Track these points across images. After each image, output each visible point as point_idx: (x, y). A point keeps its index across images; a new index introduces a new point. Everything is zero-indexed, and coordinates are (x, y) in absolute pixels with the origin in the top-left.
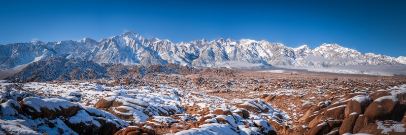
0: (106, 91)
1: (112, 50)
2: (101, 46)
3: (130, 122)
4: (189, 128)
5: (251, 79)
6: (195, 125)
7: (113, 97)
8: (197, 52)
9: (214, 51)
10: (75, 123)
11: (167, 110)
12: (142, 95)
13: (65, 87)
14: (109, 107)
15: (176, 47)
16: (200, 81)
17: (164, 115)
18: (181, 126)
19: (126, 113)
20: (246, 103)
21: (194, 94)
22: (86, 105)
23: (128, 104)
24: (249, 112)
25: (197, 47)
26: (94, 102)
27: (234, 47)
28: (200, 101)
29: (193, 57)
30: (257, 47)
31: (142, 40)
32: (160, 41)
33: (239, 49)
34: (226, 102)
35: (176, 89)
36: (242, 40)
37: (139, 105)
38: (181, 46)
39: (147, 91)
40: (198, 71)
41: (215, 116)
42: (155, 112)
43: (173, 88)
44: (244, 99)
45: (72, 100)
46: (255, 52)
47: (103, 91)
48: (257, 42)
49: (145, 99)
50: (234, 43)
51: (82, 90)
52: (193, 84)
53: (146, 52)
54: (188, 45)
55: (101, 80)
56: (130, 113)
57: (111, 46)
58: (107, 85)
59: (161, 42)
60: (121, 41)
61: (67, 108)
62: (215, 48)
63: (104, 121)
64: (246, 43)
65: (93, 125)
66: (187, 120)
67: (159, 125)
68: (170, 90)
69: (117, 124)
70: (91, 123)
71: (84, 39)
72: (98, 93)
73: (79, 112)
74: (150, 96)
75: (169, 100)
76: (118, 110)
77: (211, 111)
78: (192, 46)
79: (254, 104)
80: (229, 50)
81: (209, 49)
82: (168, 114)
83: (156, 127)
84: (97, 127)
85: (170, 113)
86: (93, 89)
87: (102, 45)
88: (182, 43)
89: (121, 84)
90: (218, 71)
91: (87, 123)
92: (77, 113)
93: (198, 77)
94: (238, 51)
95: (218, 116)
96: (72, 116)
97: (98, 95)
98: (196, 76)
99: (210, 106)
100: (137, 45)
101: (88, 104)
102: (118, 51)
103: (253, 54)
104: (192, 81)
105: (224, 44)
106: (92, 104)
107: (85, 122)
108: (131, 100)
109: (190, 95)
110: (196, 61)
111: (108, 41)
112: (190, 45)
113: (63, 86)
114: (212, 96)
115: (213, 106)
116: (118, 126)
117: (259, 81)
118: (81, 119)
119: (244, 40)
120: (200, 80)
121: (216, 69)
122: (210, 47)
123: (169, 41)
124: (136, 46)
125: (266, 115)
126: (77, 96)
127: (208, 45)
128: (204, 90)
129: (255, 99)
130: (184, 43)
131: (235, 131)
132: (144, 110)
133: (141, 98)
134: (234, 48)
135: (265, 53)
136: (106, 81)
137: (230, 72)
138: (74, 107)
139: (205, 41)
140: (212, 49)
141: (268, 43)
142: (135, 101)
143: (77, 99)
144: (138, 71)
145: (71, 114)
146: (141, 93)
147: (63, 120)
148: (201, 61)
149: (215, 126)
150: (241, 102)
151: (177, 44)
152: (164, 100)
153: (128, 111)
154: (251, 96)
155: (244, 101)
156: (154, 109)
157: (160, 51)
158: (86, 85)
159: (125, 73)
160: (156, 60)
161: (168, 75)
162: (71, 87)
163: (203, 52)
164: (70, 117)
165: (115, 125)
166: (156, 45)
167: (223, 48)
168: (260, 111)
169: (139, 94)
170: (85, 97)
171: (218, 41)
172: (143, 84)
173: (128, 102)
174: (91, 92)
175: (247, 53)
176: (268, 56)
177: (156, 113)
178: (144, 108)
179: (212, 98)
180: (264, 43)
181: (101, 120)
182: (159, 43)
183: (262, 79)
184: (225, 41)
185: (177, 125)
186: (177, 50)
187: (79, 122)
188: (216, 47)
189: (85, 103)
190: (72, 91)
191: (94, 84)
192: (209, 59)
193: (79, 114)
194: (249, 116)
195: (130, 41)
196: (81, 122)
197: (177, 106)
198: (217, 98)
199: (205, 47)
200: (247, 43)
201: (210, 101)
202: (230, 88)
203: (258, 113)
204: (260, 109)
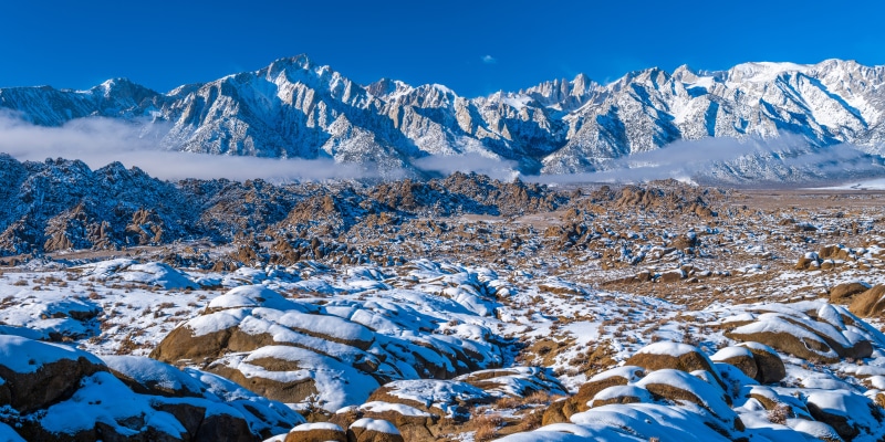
0: (205, 288)
1: (224, 128)
2: (176, 113)
3: (302, 406)
4: (537, 422)
5: (785, 223)
6: (561, 412)
7: (233, 312)
8: (558, 125)
9: (622, 116)
10: (71, 433)
11: (449, 355)
12: (349, 298)
13: (23, 284)
14: (217, 354)
15: (472, 110)
16: (574, 238)
17: (439, 373)
18: (508, 414)
19: (289, 373)
20: (766, 322)
21: (552, 289)
22: (119, 352)
23: (292, 336)
24: (783, 357)
25: (556, 107)
26: (157, 337)
27: (703, 98)
28: (579, 318)
29: (541, 147)
30: (806, 90)
31: (340, 89)
32: (411, 89)
33: (726, 103)
34: (679, 319)
35: (482, 273)
36: (739, 67)
37: (338, 340)
38: (494, 107)
39: (367, 284)
40: (564, 200)
41: (641, 375)
42: (400, 364)
43: (469, 269)
44: (758, 306)
45: (54, 336)
46: (795, 109)
47: (190, 288)
48: (804, 70)
49: (361, 317)
50: (706, 82)
51: (102, 290)
52: (544, 251)
53: (360, 134)
54: (519, 102)
55: (181, 248)
56: (302, 374)
57: (219, 112)
58: (207, 267)
59: (414, 94)
60: (260, 94)
61: (34, 368)
62: (628, 108)
63: (198, 412)
64: (757, 80)
65: (151, 429)
66: (527, 391)
67: (418, 413)
68: (455, 278)
69: (249, 417)
70: (143, 423)
71: (107, 85)
72: (169, 300)
73: (87, 381)
74: (380, 301)
75: (455, 316)
76: (254, 362)
77: (619, 355)
78: (538, 102)
79: (803, 326)
80: (684, 111)
81: (603, 110)
82: (451, 369)
83: (406, 421)
84: (167, 437)
85: (461, 364)
86: (147, 286)
87: (181, 110)
88: (495, 97)
89: (266, 260)
90: (644, 196)
91: (121, 423)
92: (76, 386)
93: (565, 222)
94: (720, 112)
95: (653, 377)
96: (56, 401)
97: (171, 306)
98: (559, 219)
99: (617, 335)
100: (322, 106)
101: (128, 346)
102: (249, 133)
103: (787, 117)
104: (540, 239)
105: (664, 88)
106: (149, 345)
107: (113, 423)
108: (303, 320)
109: (534, 292)
110: (555, 161)
111: (205, 94)
112: (528, 99)
113: (15, 277)
114: (625, 296)
115: (630, 334)
116: (255, 426)
117: (822, 227)
118: (98, 411)
119: (746, 67)
120: (575, 233)
121: (633, 189)
122: (608, 102)
123: (444, 89)
124: (317, 111)
125: (859, 370)
126: (78, 316)
127: (600, 99)
128: (589, 269)
129: (806, 305)
130: (505, 95)
131: (724, 433)
132: (359, 357)
133: (344, 311)
134: (703, 103)
135: (843, 112)
136: (202, 249)
137: (693, 198)
138: (63, 363)
139: (587, 82)
140: (614, 109)
141: (851, 67)
142: (321, 324)
143: (79, 328)
144: (328, 208)
145: (48, 396)
146: (347, 293)
147: (11, 422)
148: (574, 162)
149: (641, 415)
150: (745, 317)
151: (477, 101)
152: (437, 315)
153: (294, 365)
154: (787, 290)
155: (759, 312)
156: (398, 351)
157: (413, 126)
158: (117, 268)
159: (280, 217)
160: (399, 162)
161: (447, 220)
162: (51, 280)
163: (579, 125)
164: (46, 406)
165: (244, 422)
166: (395, 106)
167: (658, 106)
168: (831, 353)
169: (339, 298)
170: (115, 320)
171: (639, 80)
172: (350, 256)
173: (292, 329)
174: (140, 298)
175: (760, 117)
176: (855, 124)
177: (407, 367)
178: (357, 351)
179: (623, 303)
180: (836, 72)
181: (183, 406)
182: (408, 99)
183: (833, 221)
184: (667, 78)
185: (491, 411)
186: (477, 121)
187: (91, 426)
188: (633, 102)
189: (114, 345)
190: (56, 294)
191: (150, 267)
192: (603, 150)
193: (89, 390)
194: (784, 375)
195: (296, 91)
196: (98, 425)
197: (487, 335)
198: (645, 303)
199: (587, 106)
200: (760, 79)
201: (618, 315)
202: (697, 264)
203: (823, 361)
204: (827, 343)
